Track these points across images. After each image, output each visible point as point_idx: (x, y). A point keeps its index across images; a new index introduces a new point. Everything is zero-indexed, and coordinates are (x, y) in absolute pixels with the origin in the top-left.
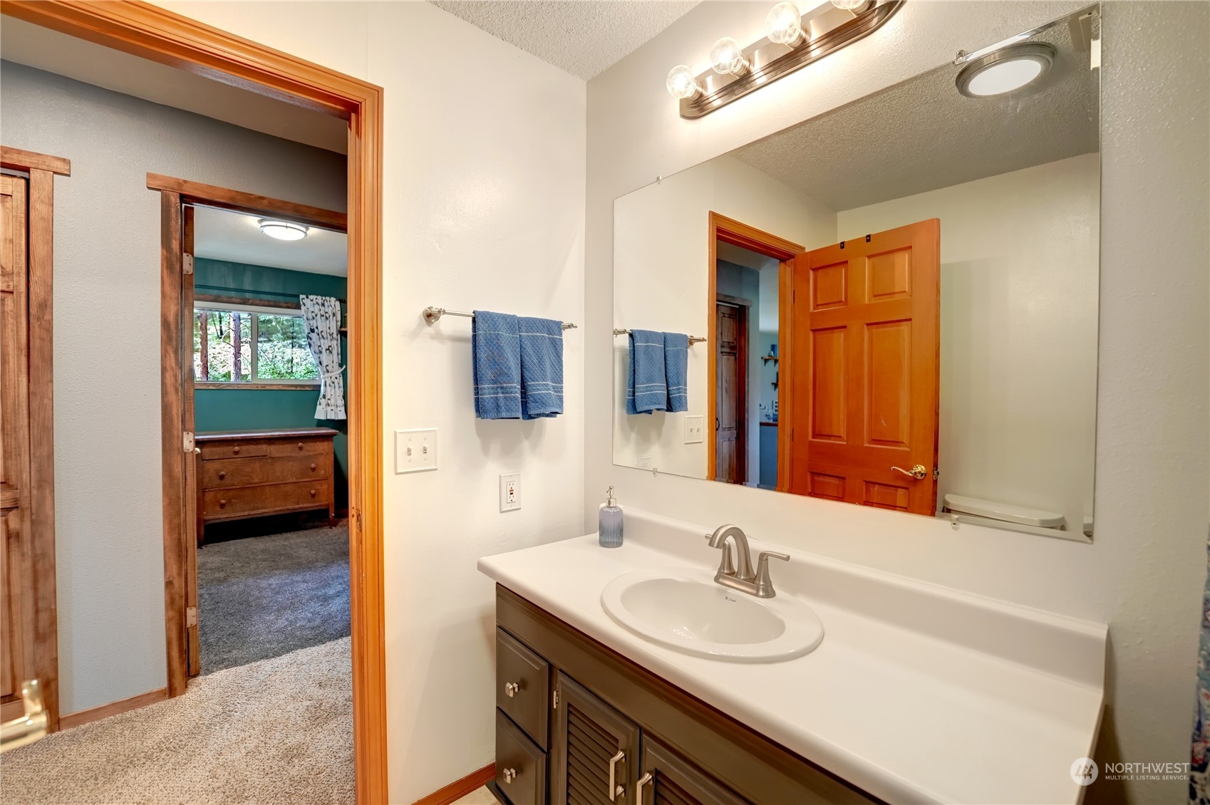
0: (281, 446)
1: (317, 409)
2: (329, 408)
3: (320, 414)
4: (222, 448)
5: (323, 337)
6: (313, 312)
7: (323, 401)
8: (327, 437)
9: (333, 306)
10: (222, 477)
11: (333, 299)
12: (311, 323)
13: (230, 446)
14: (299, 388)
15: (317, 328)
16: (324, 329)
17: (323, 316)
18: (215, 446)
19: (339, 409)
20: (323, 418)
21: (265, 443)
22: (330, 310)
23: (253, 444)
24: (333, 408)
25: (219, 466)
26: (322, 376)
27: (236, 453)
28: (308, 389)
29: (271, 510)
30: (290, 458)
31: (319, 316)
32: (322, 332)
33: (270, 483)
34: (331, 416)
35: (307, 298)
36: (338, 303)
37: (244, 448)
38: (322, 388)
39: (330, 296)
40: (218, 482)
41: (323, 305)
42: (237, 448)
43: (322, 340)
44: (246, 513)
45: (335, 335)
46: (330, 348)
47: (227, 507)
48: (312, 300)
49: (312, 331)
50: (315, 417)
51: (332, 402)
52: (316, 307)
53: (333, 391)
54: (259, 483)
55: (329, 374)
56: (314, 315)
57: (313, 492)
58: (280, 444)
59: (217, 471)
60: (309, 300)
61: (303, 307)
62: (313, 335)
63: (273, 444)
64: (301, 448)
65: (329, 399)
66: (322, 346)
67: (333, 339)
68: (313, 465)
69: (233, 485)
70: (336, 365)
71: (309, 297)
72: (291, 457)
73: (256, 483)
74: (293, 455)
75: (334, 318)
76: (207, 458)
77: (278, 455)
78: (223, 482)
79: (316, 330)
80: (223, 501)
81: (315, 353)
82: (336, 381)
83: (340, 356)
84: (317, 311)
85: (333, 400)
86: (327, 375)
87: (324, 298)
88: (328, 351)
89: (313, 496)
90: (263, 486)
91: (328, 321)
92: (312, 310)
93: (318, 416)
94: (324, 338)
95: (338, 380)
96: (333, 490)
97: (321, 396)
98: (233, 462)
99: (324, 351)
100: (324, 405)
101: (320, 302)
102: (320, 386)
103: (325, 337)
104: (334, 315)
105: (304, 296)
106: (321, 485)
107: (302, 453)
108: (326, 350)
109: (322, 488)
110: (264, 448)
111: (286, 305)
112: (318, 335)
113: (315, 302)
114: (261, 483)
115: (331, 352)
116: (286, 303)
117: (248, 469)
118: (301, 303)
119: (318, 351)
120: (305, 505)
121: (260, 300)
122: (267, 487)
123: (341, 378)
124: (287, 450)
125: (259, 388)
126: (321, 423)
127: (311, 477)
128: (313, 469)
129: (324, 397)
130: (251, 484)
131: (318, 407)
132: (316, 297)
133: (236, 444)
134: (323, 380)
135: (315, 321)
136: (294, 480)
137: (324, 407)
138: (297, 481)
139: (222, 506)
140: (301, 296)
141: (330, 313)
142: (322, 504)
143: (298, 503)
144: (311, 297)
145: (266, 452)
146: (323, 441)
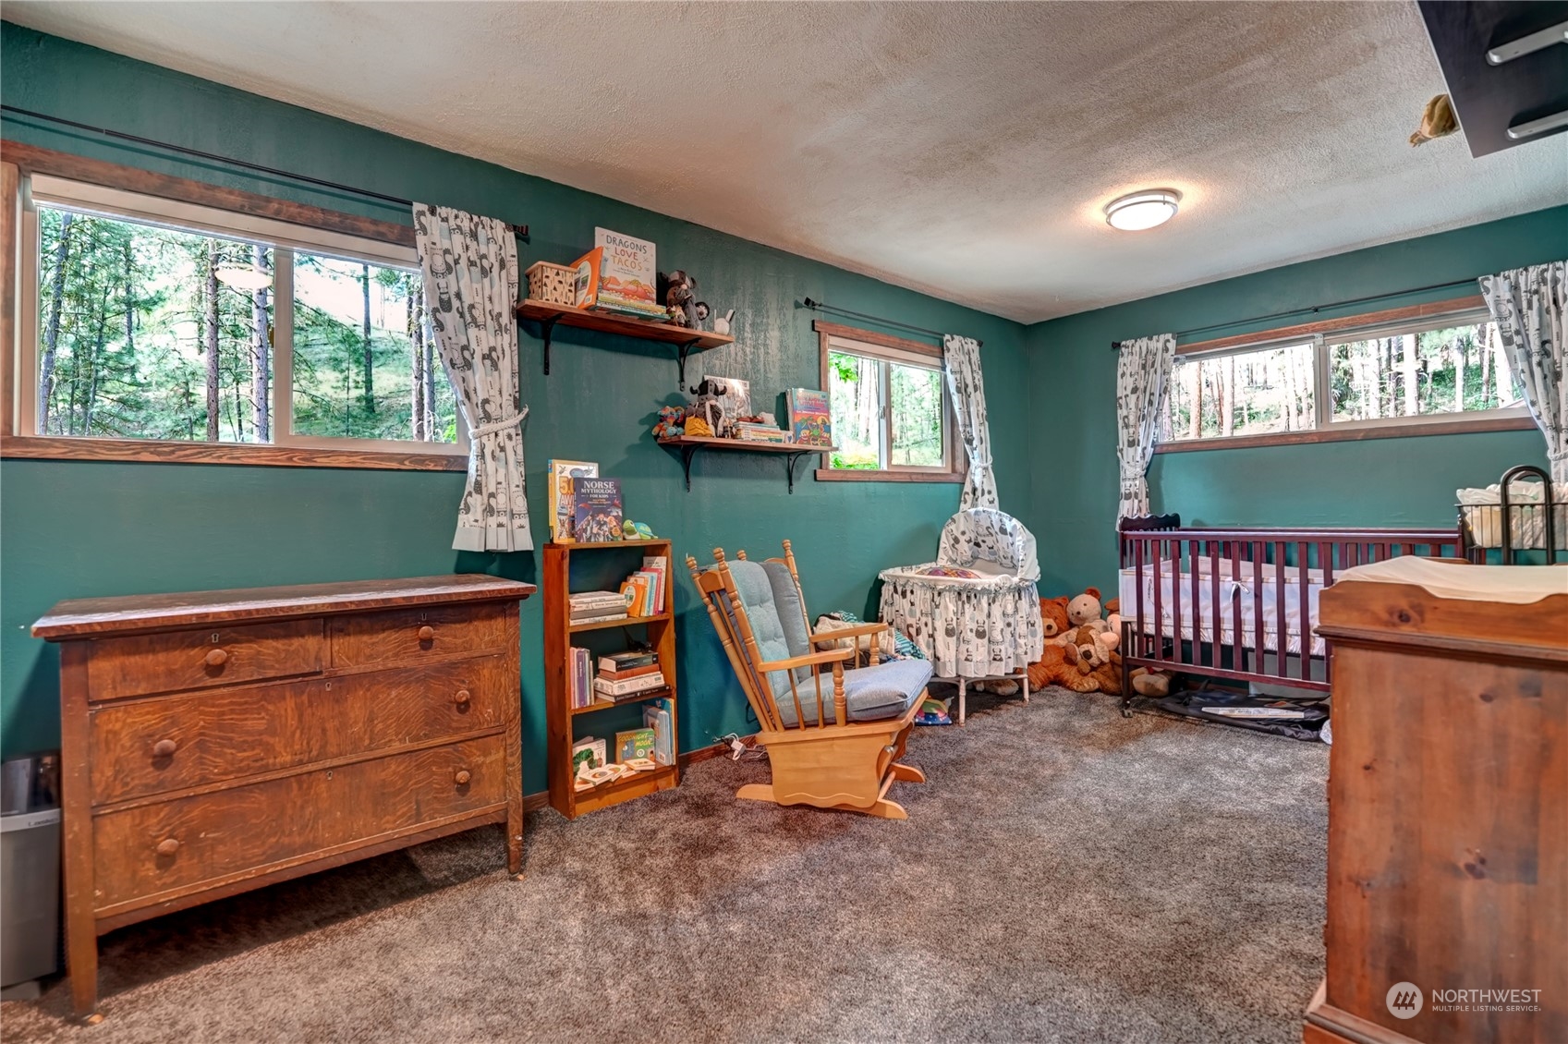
0: (365, 638)
1: (460, 524)
2: (493, 521)
3: (470, 534)
4: (161, 657)
5: (474, 319)
6: (447, 252)
7: (476, 502)
8: (503, 605)
9: (501, 242)
10: (164, 759)
11: (499, 225)
12: (443, 285)
13: (193, 645)
14: (408, 465)
15: (458, 296)
16: (478, 299)
17: (472, 263)
18: (137, 651)
19: (517, 522)
20: (477, 547)
21: (314, 632)
22: (492, 250)
23: (276, 637)
24: (503, 519)
25: (152, 720)
26: (471, 430)
27: (215, 670)
28: (431, 467)
29: (335, 849)
30: (393, 677)
31: (463, 262)
32: (472, 307)
33: (328, 763)
34: (499, 542)
35: (433, 212)
36: (511, 236)
37: (244, 650)
38: (472, 466)
39: (491, 217)
40: (151, 775)
41: (474, 235)
42: (216, 655)
43: (473, 332)
44: (253, 871)
45: (505, 320)
46: (494, 355)
47: (182, 862)
48: (445, 220)
49: (446, 306)
50: (454, 547)
51: (500, 503)
52: (457, 238)
53: (502, 471)
54: (293, 765)
55: (493, 427)
56: (450, 259)
57: (462, 776)
58: (362, 632)
59: (147, 738)
60: (436, 220)
61: (420, 239)
62: (450, 319)
63: (343, 632)
64: (426, 643)
65: (492, 495)
66: (473, 345)
67: (500, 329)
68: (463, 694)
69: (204, 781)
70: (508, 402)
71: (438, 210)
72: (397, 671)
73: (283, 767)
74: (401, 664)
75: (504, 272)
76: (106, 695)
77: (355, 670)
78: (168, 774)
79: (456, 303)
80: (166, 845)
81: (453, 365)
82: (509, 445)
83: (516, 380)
84: (458, 250)
85: (502, 499)
86: (484, 427)
87: (476, 218)
88: (488, 362)
89: (463, 788)
90: (310, 773)
91: (486, 281)
92: (446, 244)
93: (461, 543)
94: (478, 326)
95: (513, 443)
96: (518, 765)
97: (469, 487)
98: (202, 702)
99: (477, 360)
100: (480, 510)
101: (466, 225)
102: (465, 459)
103: (480, 320)
104: (502, 265)
105: (424, 207)
106: (486, 753)
107: (433, 658)
108: (484, 357)
109: (488, 760)
110: (311, 647)
111: (373, 228)
112: (462, 315)
113: (452, 223)
114: (301, 763)
115: (495, 366)
116: (375, 222)
117: (256, 723)
118: (417, 227)
119: (459, 361)
120: (441, 820)
121: (301, 206)
122: (322, 776)
123: (520, 437)
124: (384, 648)
125: (297, 461)
126: (472, 563)
127: (458, 730)
128: (464, 707)
129: (478, 488)
130: (266, 769)
131: (462, 517)
132: (455, 211)
133: (214, 638)
134: (474, 444)
135: (452, 277)
136: (408, 745)
137: (479, 517)
138: (415, 746)
139: (165, 861)
140: (417, 207)
141: (492, 258)
142: (490, 808)
143: (418, 817)
144: (443, 211)
145: (318, 659)
146: (490, 617)
